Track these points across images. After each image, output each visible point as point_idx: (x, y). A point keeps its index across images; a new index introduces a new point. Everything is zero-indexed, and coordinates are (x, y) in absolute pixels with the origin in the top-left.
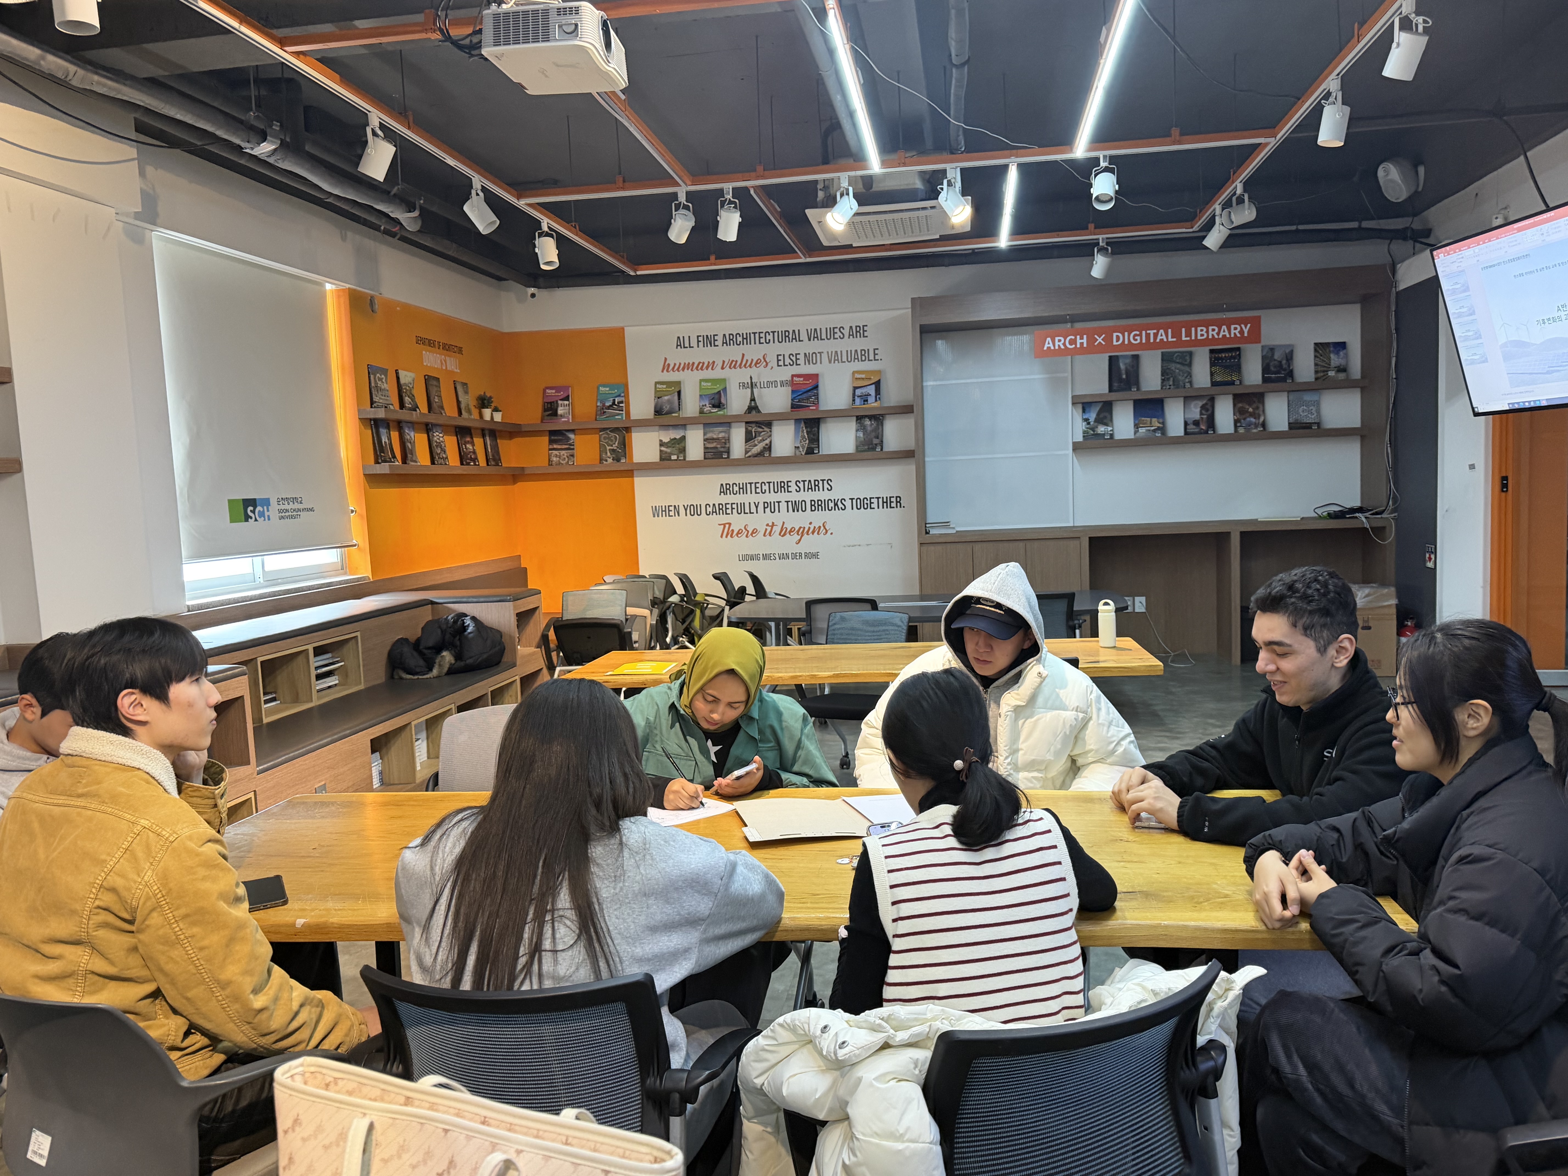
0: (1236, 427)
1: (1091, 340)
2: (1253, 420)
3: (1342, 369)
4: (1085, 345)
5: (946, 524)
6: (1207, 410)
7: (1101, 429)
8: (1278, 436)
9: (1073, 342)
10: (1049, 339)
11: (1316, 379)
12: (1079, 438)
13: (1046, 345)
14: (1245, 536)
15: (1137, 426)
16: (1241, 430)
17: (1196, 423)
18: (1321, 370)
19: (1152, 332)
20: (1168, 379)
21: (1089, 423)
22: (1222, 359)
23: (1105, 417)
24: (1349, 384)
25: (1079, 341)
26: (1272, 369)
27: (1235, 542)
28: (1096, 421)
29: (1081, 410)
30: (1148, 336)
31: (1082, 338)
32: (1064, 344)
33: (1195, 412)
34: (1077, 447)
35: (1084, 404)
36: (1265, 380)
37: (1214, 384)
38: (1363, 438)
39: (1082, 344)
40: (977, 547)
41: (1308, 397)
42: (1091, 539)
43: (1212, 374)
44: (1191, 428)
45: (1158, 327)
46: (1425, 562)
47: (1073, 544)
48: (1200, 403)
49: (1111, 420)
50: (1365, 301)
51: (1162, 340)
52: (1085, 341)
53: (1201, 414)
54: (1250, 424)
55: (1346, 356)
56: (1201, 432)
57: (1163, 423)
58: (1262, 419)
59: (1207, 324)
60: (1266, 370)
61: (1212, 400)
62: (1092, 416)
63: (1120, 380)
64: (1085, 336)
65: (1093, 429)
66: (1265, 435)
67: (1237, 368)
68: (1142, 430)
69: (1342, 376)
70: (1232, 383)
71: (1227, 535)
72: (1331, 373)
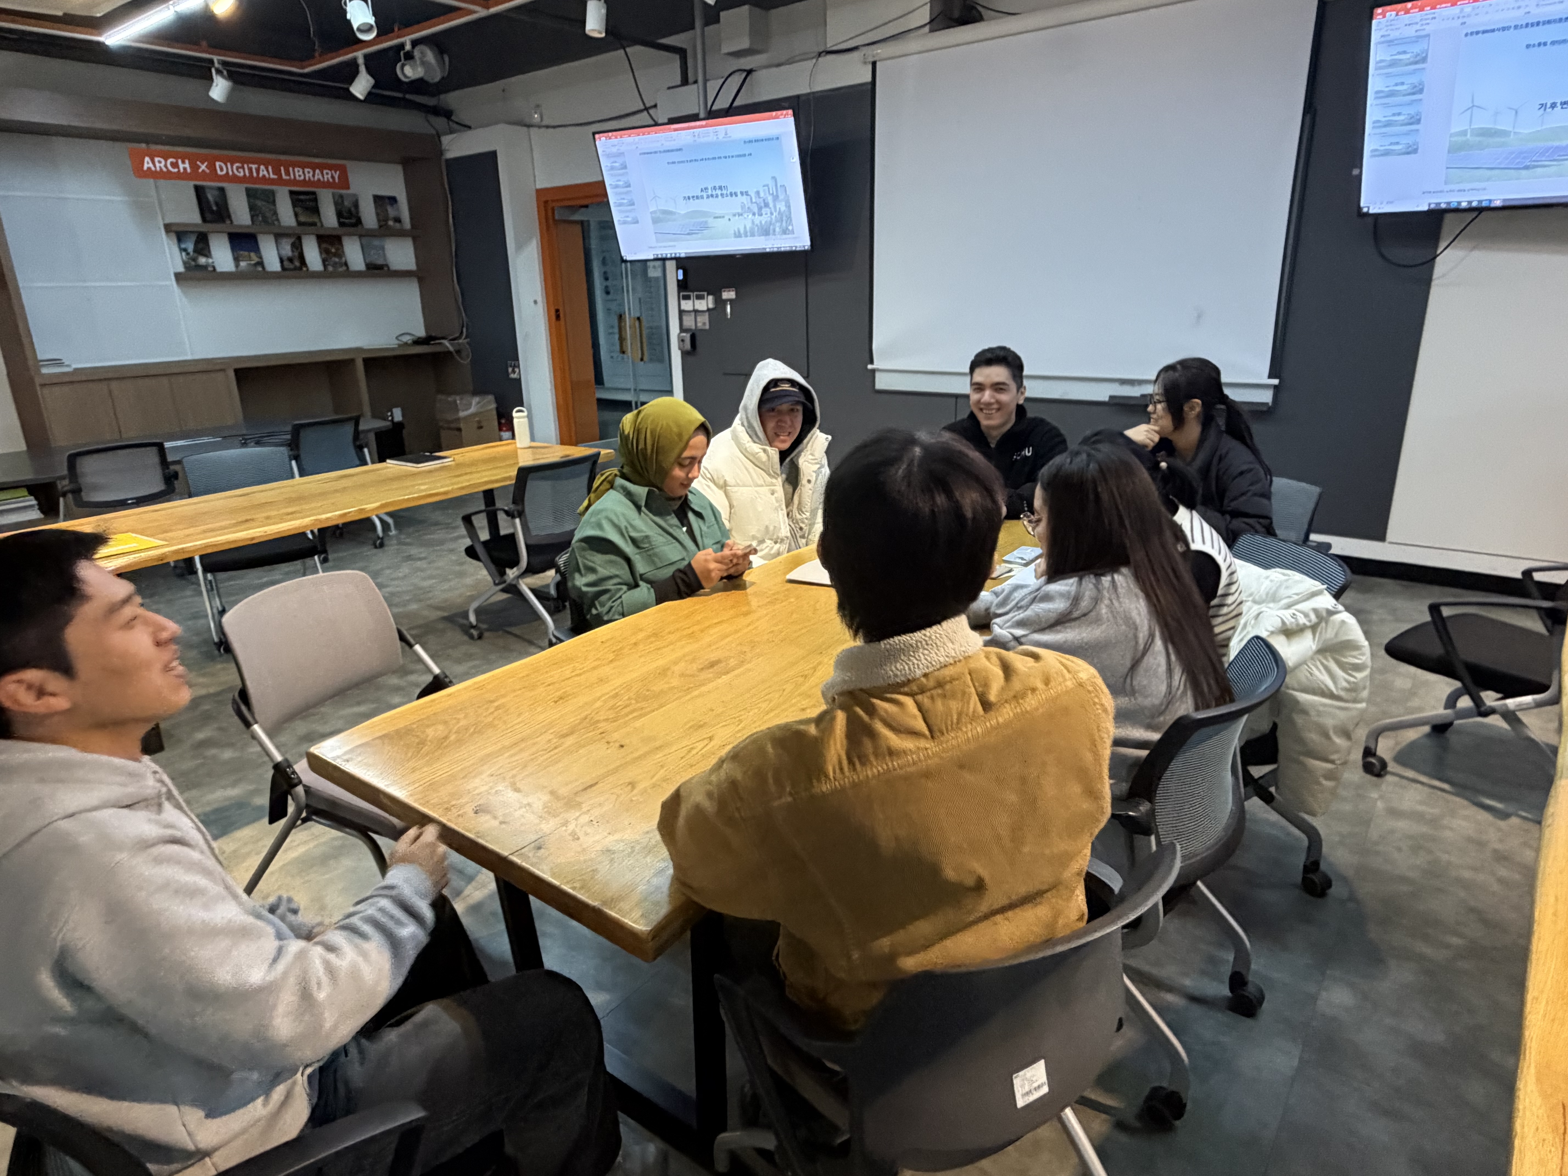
0: (325, 266)
1: (195, 167)
2: (337, 260)
3: (398, 220)
4: (189, 170)
5: (57, 362)
6: (297, 249)
7: (202, 260)
8: (358, 275)
9: (175, 165)
10: (147, 159)
11: (380, 227)
12: (181, 269)
13: (146, 166)
14: (366, 361)
15: (237, 260)
16: (330, 269)
17: (290, 260)
18: (383, 220)
19: (254, 167)
20: (257, 215)
21: (188, 254)
22: (301, 201)
23: (202, 249)
24: (401, 234)
25: (181, 166)
26: (345, 214)
27: (360, 365)
28: (195, 251)
29: (175, 241)
30: (250, 170)
31: (183, 162)
32: (166, 166)
33: (287, 250)
34: (178, 277)
35: (178, 233)
36: (341, 224)
37: (300, 224)
38: (421, 281)
39: (185, 169)
40: (114, 385)
41: (376, 242)
42: (237, 371)
43: (296, 215)
44: (286, 263)
45: (259, 162)
46: (508, 374)
47: (220, 376)
48: (293, 240)
49: (209, 251)
50: (408, 163)
51: (264, 176)
52: (187, 165)
53: (293, 251)
54: (336, 263)
55: (398, 209)
56: (295, 269)
57: (261, 258)
58: (343, 259)
59: (303, 166)
60: (339, 215)
61: (299, 239)
62: (190, 246)
63: (212, 212)
64: (187, 161)
65: (194, 260)
66: (349, 275)
67: (316, 211)
68: (243, 264)
69: (398, 225)
70: (314, 224)
71: (352, 361)
72: (391, 223)
